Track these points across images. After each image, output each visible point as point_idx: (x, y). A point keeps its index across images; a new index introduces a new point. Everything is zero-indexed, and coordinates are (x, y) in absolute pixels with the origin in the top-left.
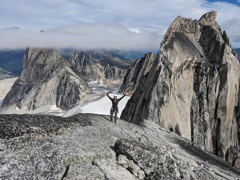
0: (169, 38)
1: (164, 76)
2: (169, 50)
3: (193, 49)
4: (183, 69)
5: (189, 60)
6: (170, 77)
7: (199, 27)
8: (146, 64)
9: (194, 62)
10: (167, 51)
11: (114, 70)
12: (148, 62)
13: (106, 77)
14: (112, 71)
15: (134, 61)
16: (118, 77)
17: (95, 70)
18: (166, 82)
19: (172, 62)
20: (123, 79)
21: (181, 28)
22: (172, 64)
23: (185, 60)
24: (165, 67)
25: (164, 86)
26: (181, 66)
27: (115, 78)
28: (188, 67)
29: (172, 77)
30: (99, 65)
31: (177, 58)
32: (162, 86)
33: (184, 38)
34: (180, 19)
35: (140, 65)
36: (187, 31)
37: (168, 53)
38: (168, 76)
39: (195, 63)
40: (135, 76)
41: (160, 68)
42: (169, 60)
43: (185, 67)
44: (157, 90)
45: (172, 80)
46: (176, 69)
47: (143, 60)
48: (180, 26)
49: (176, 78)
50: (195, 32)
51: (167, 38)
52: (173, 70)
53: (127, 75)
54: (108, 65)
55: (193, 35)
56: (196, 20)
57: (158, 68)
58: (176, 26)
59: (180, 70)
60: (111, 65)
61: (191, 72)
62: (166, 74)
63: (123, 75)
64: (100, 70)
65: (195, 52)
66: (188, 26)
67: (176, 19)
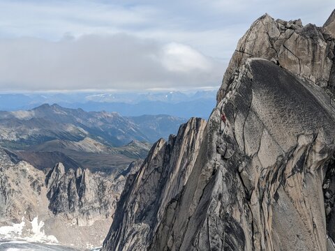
0: (238, 80)
1: (226, 198)
2: (239, 118)
3: (311, 109)
4: (288, 171)
5: (301, 144)
6: (248, 199)
7: (322, 44)
8: (187, 155)
9: (318, 148)
10: (233, 120)
11: (80, 181)
12: (191, 148)
13: (54, 208)
14: (74, 186)
15: (148, 149)
16: (97, 205)
17: (14, 186)
18: (237, 216)
19: (249, 152)
20: (112, 210)
21: (272, 51)
22: (249, 159)
23: (290, 143)
24: (229, 168)
25: (228, 230)
26: (281, 165)
27: (85, 207)
28: (302, 163)
29: (255, 198)
30: (28, 168)
31: (265, 142)
32: (221, 229)
33: (282, 79)
34: (268, 24)
35: (166, 162)
36: (290, 56)
37: (237, 127)
38: (240, 197)
39: (322, 153)
40: (154, 197)
41: (215, 173)
42: (241, 147)
43: (292, 164)
44: (208, 243)
45: (256, 208)
46: (265, 173)
47: (175, 142)
48: (267, 43)
49: (266, 199)
50: (313, 61)
51: (231, 81)
52: (255, 176)
53: (125, 196)
54: (61, 167)
55: (307, 68)
56: (311, 27)
57: (209, 175)
58: (258, 44)
59: (278, 175)
60: (71, 164)
61: (314, 181)
62: (233, 191)
63: (112, 197)
64: (33, 185)
65: (319, 119)
66: (290, 44)
67: (255, 24)
